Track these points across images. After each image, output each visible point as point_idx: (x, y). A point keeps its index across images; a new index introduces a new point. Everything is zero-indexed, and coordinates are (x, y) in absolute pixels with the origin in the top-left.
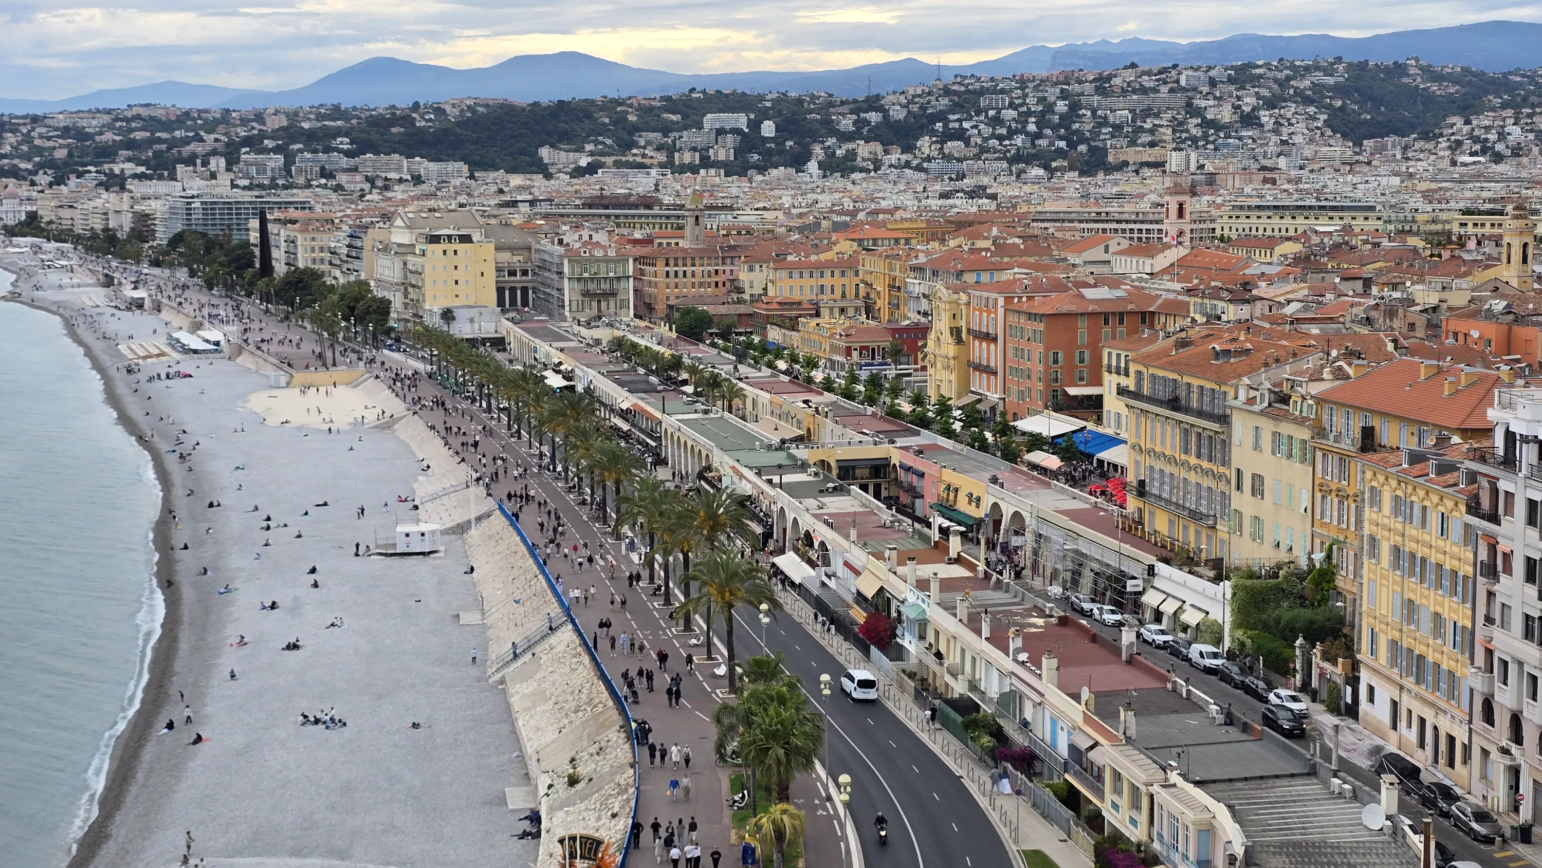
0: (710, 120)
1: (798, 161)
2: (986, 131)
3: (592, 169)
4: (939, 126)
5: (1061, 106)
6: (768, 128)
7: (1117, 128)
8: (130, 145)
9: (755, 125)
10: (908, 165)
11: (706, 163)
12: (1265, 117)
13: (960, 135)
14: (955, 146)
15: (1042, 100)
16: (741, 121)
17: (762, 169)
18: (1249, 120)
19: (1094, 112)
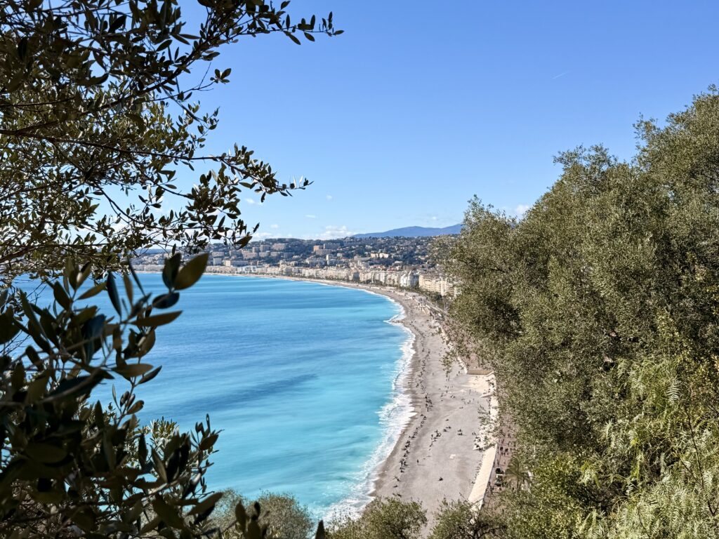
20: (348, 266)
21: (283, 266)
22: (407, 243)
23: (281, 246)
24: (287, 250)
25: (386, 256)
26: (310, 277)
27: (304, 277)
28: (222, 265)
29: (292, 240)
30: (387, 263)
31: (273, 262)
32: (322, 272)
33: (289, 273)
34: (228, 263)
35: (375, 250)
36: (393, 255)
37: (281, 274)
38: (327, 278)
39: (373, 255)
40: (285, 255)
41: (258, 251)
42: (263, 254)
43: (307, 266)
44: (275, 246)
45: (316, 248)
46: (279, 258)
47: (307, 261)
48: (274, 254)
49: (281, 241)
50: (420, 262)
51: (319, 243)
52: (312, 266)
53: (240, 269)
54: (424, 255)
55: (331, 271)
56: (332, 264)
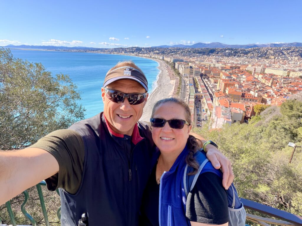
0: (227, 51)
1: (235, 56)
2: (256, 53)
3: (214, 56)
4: (251, 53)
5: (266, 51)
6: (233, 52)
7: (272, 54)
8: (175, 51)
9: (231, 52)
10: (246, 57)
11: (226, 55)
12: (290, 54)
13: (253, 54)
14: (252, 55)
15: (264, 50)
16: (230, 51)
17: (231, 56)
18: (288, 54)
19: (269, 52)
20: (149, 54)
21: (135, 53)
22: (163, 49)
23: (135, 49)
24: (136, 50)
25: (158, 52)
26: (141, 56)
27: (139, 56)
28: (122, 52)
29: (137, 47)
30: (158, 54)
31: (133, 52)
32: (143, 55)
33: (136, 55)
34: (123, 52)
35: (156, 50)
36: (160, 52)
37: (135, 55)
38: (145, 57)
39: (155, 52)
40: (136, 51)
41: (130, 50)
42: (131, 50)
43: (140, 53)
44: (134, 49)
45: (143, 49)
46: (134, 51)
47: (141, 53)
48: (133, 51)
49: (135, 47)
50: (165, 54)
51: (143, 48)
52: (142, 53)
53: (126, 54)
54: (166, 52)
55: (146, 55)
56: (146, 53)
